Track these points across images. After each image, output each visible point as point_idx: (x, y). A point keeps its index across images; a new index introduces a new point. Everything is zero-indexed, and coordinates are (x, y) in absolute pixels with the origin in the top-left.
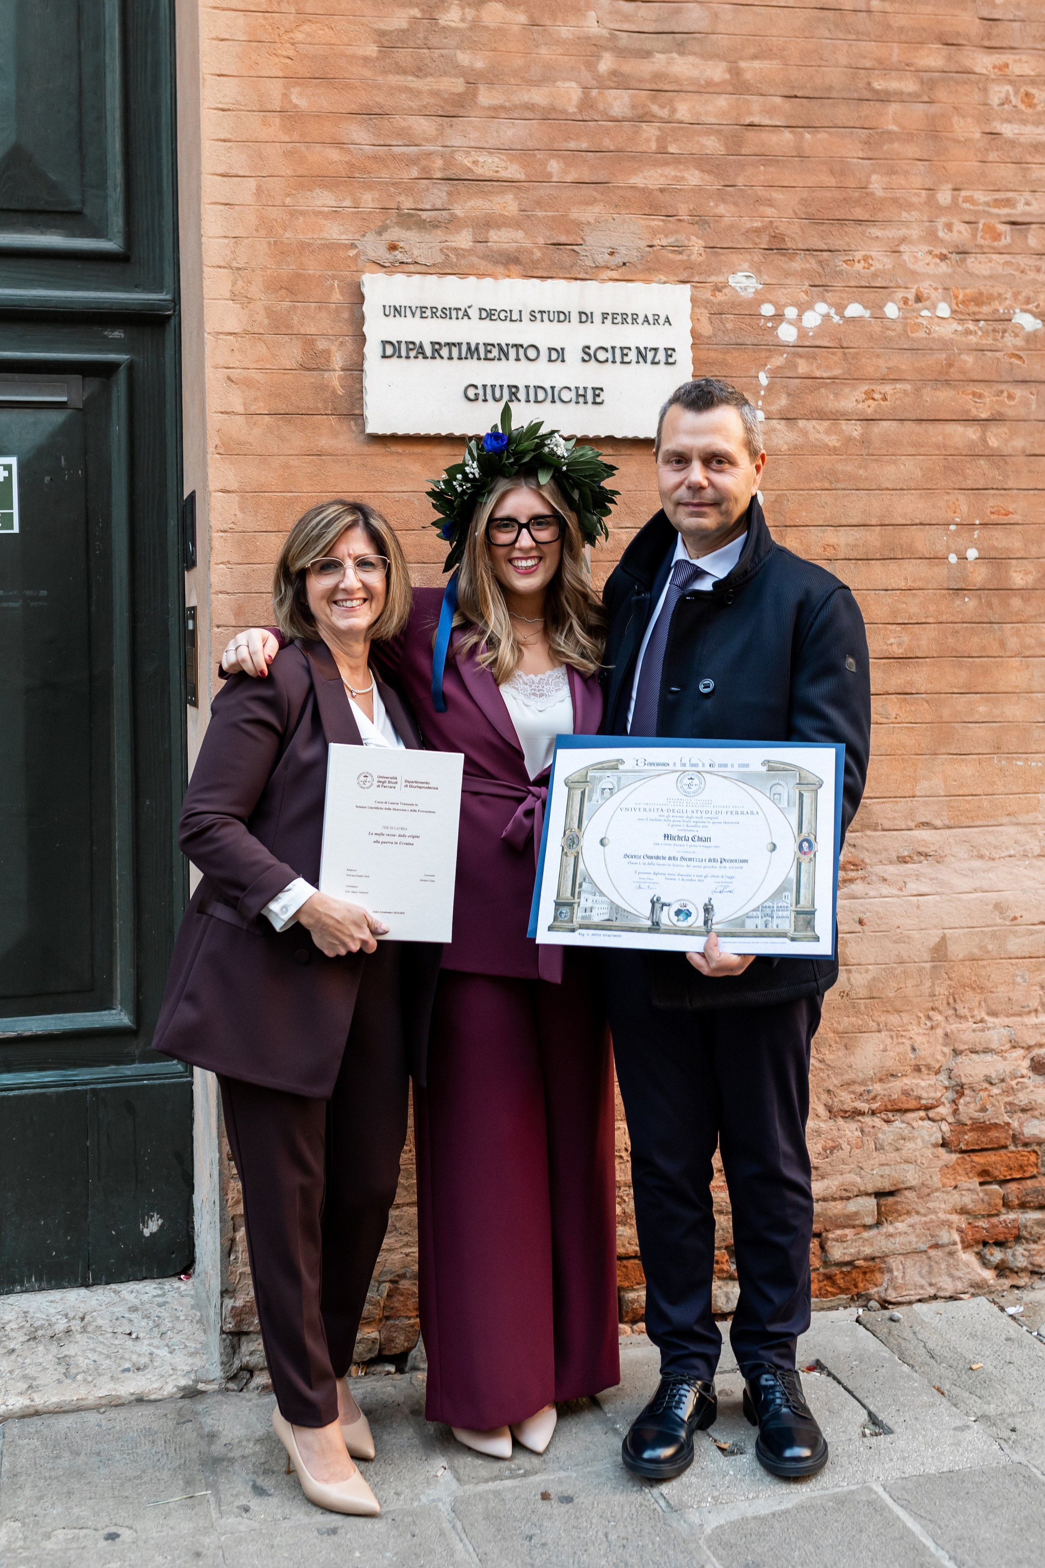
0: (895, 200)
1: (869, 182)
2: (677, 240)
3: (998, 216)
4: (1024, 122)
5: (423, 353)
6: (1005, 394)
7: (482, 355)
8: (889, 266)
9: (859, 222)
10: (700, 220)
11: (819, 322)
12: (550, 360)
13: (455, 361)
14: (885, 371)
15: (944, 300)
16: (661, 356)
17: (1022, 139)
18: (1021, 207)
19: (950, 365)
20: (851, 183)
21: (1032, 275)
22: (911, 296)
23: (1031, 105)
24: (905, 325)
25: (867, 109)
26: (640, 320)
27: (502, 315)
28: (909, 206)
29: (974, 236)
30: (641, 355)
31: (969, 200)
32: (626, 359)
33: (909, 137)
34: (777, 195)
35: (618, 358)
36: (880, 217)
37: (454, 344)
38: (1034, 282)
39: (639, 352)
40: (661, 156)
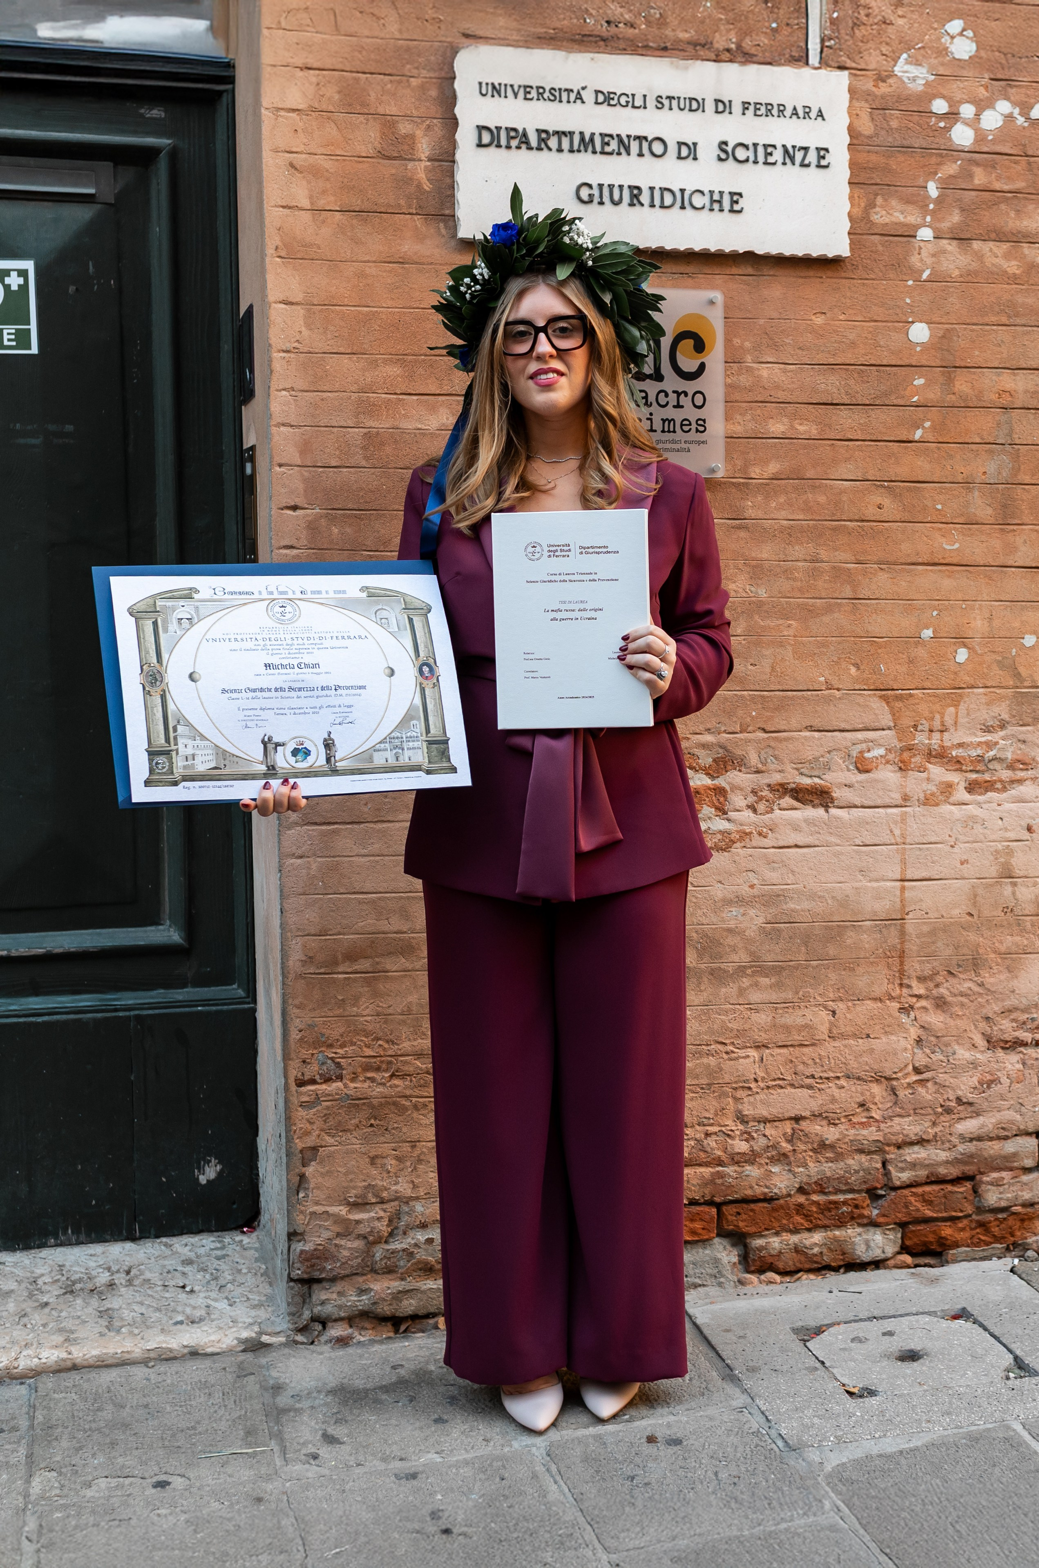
5: (527, 143)
7: (598, 148)
11: (1000, 123)
12: (679, 158)
16: (812, 157)
26: (788, 113)
27: (623, 100)
30: (788, 154)
32: (771, 160)
35: (761, 158)
37: (564, 133)
39: (786, 151)
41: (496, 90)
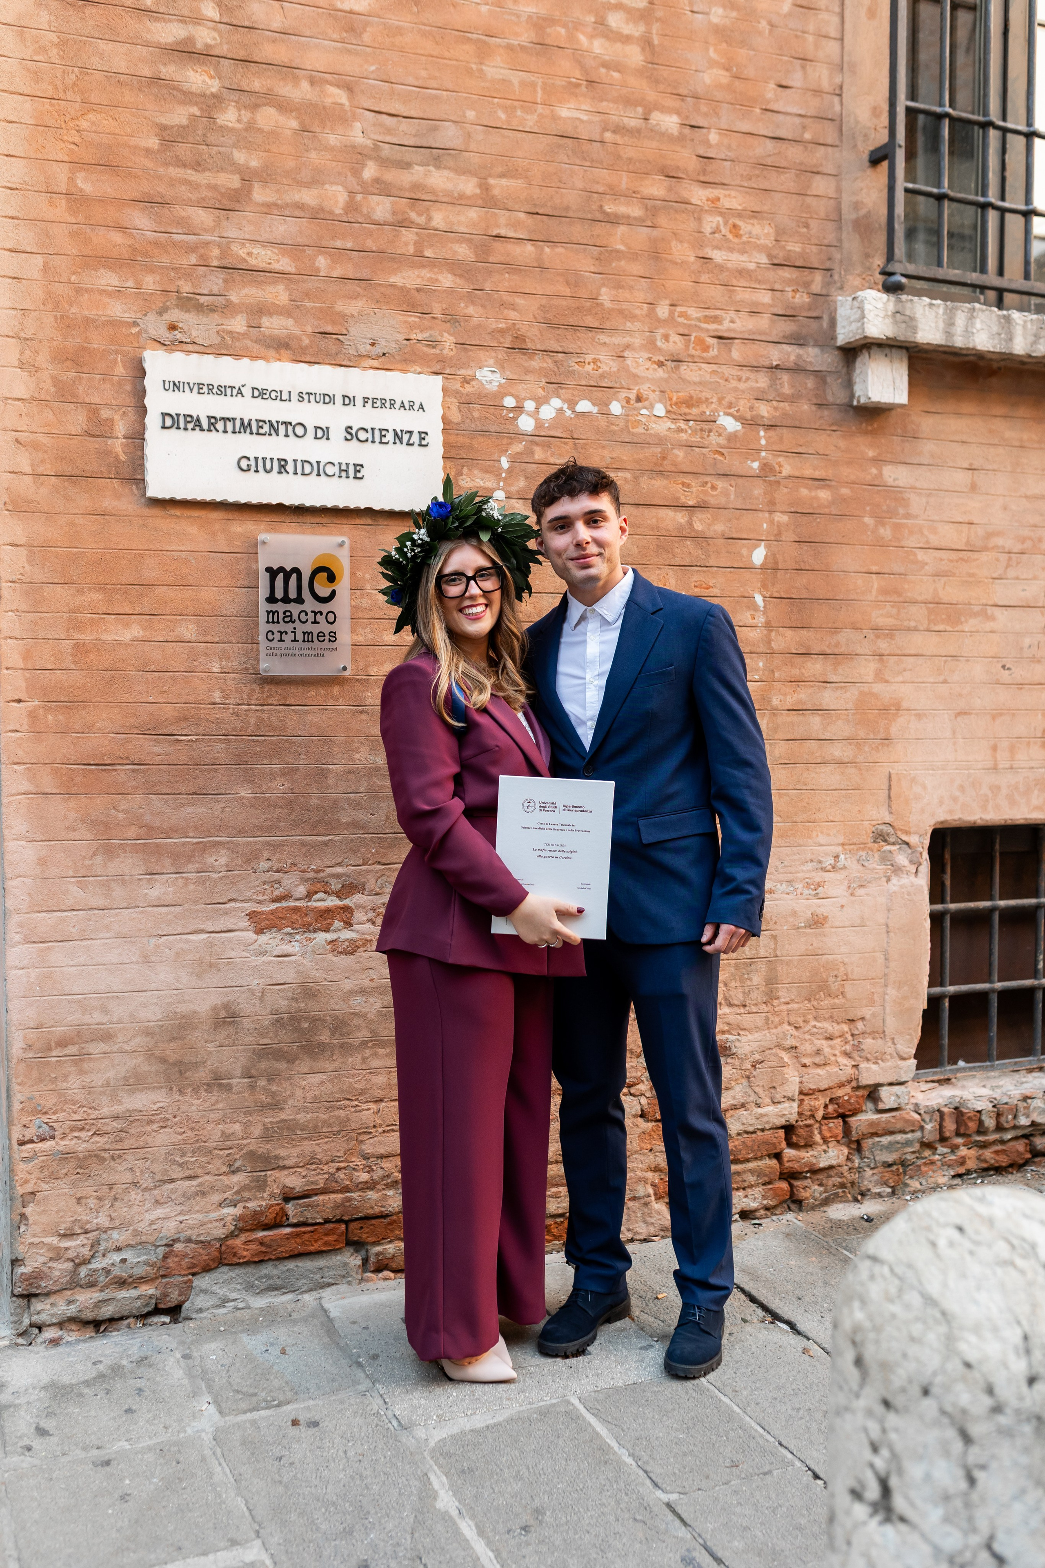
0: (621, 312)
1: (599, 294)
2: (431, 336)
3: (708, 330)
4: (731, 250)
5: (200, 426)
6: (709, 485)
7: (254, 430)
8: (615, 369)
9: (590, 328)
10: (451, 319)
11: (554, 415)
12: (316, 438)
13: (230, 434)
14: (609, 460)
15: (660, 401)
16: (415, 438)
17: (729, 265)
18: (726, 324)
19: (664, 458)
20: (583, 293)
21: (734, 383)
22: (633, 396)
23: (737, 236)
24: (627, 421)
25: (599, 229)
26: (397, 405)
27: (273, 395)
28: (633, 317)
29: (687, 346)
30: (398, 436)
31: (683, 315)
32: (385, 440)
33: (634, 257)
34: (520, 301)
35: (377, 439)
36: (607, 325)
37: (228, 419)
38: (736, 389)
39: (396, 434)
40: (418, 259)
41: (176, 386)
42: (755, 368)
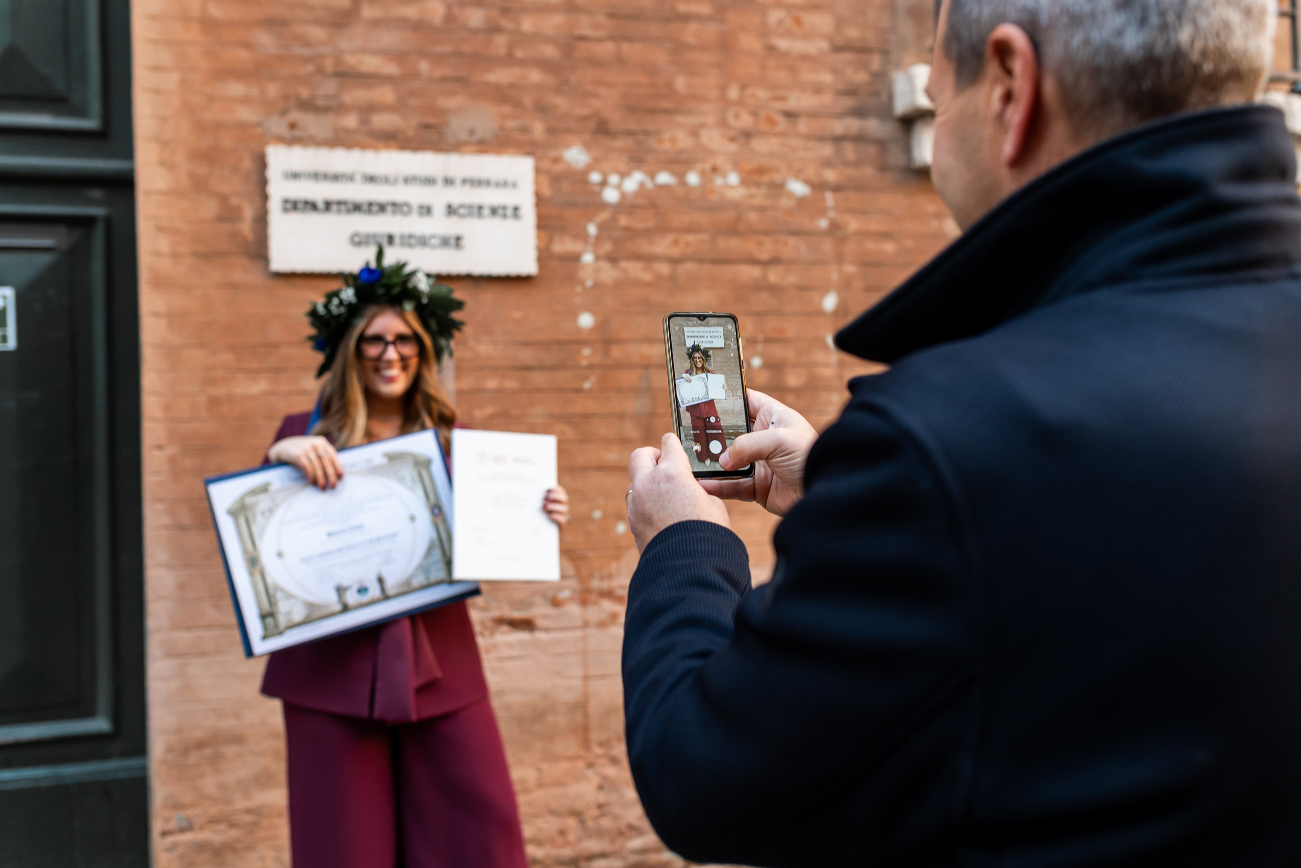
0: (695, 96)
1: (673, 82)
2: (522, 124)
3: (775, 109)
4: (795, 38)
5: (317, 208)
6: (781, 242)
7: (365, 210)
8: (690, 146)
9: (666, 111)
11: (636, 187)
12: (420, 215)
13: (343, 215)
14: (687, 224)
15: (734, 172)
16: (509, 212)
17: (794, 51)
18: (792, 102)
19: (738, 220)
20: (659, 82)
21: (800, 153)
22: (708, 167)
23: (800, 26)
24: (704, 190)
25: (671, 26)
26: (493, 184)
28: (706, 100)
29: (757, 122)
30: (494, 211)
31: (752, 96)
33: (705, 48)
35: (475, 214)
36: (682, 108)
37: (341, 202)
38: (802, 158)
40: (510, 60)
41: (295, 176)
42: (820, 139)
